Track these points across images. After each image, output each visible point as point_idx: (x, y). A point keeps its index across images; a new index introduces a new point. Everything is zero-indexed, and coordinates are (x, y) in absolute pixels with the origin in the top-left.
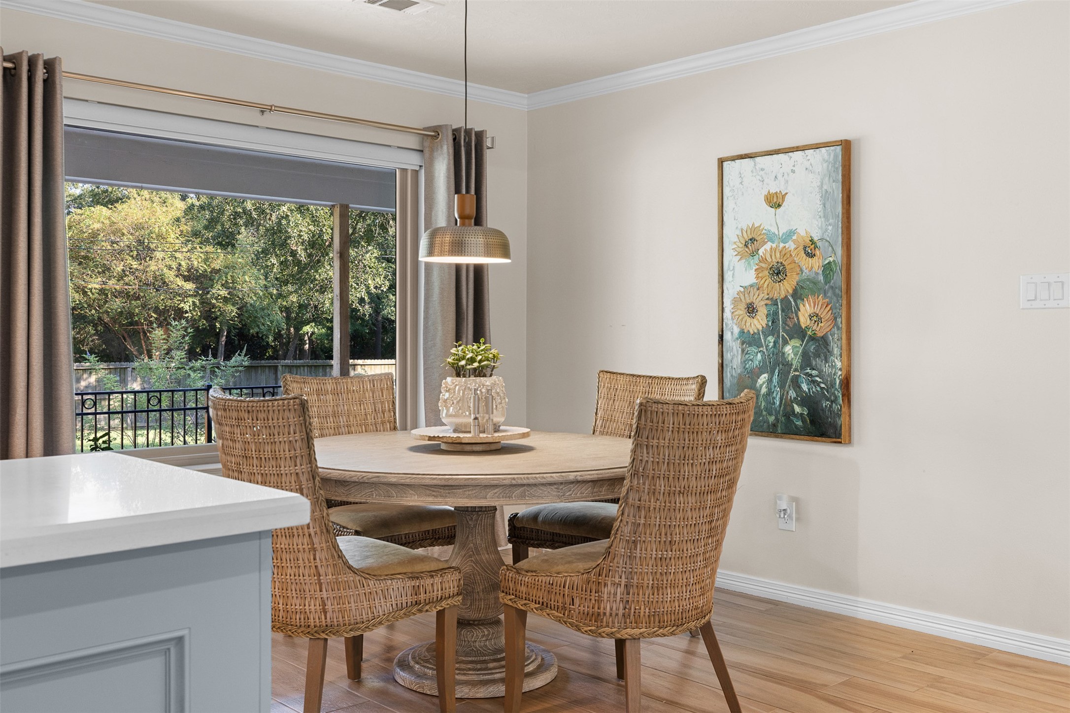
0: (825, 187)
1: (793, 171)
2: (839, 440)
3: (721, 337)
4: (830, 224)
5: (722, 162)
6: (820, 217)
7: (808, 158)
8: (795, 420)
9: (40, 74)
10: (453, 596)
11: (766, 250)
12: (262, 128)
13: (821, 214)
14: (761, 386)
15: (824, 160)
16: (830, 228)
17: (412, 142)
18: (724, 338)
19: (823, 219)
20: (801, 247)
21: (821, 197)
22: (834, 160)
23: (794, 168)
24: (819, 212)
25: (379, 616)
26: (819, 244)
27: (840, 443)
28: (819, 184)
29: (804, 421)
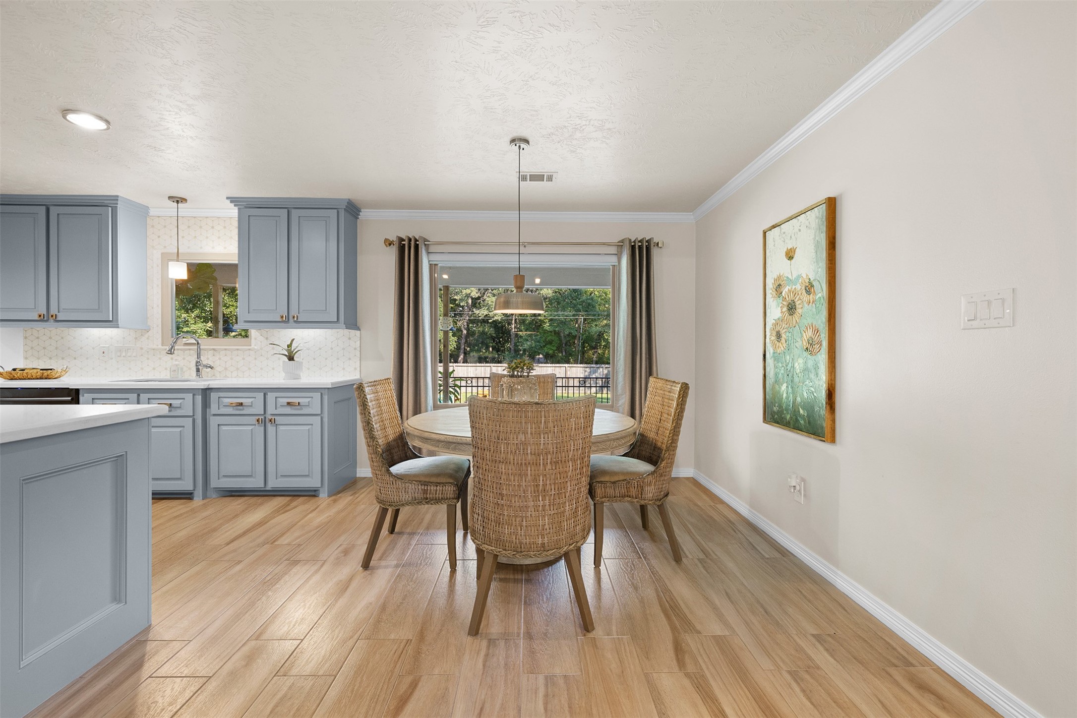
0: (817, 239)
1: (800, 230)
2: (824, 439)
3: (764, 356)
4: (820, 267)
5: (765, 233)
6: (814, 263)
7: (808, 218)
8: (800, 419)
9: (413, 243)
10: (450, 499)
11: (786, 292)
12: (526, 254)
13: (815, 260)
14: (783, 391)
15: (816, 217)
16: (820, 270)
17: (613, 250)
18: (766, 357)
19: (816, 264)
20: (803, 288)
21: (815, 246)
22: (822, 215)
23: (800, 228)
24: (813, 259)
25: (402, 501)
26: (814, 283)
27: (824, 441)
28: (813, 236)
29: (805, 422)
